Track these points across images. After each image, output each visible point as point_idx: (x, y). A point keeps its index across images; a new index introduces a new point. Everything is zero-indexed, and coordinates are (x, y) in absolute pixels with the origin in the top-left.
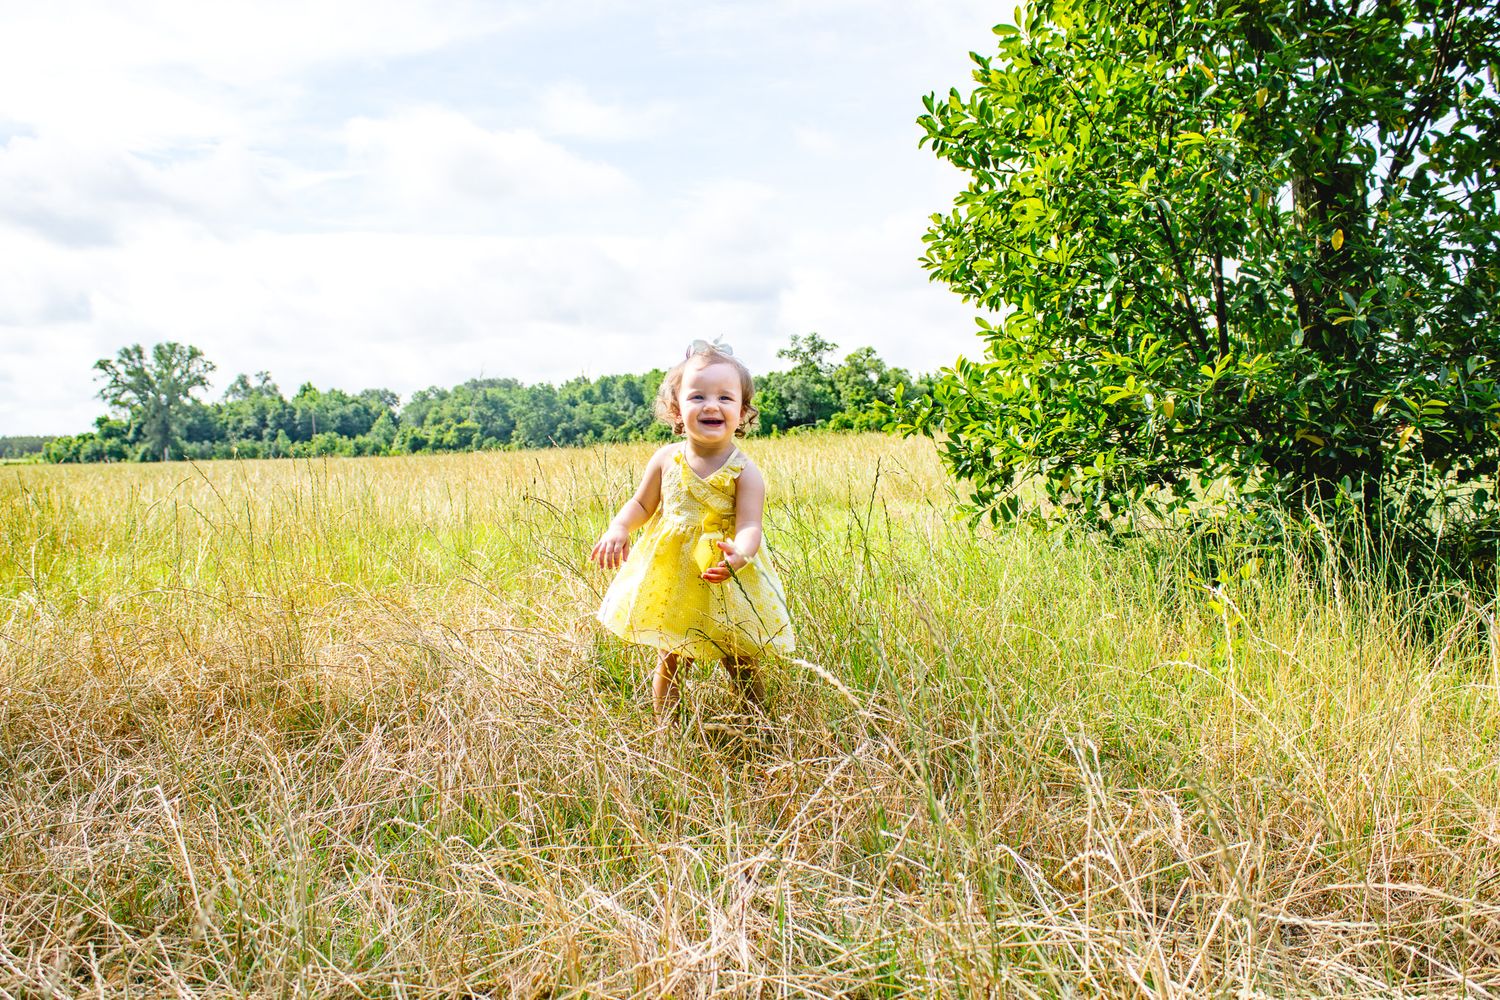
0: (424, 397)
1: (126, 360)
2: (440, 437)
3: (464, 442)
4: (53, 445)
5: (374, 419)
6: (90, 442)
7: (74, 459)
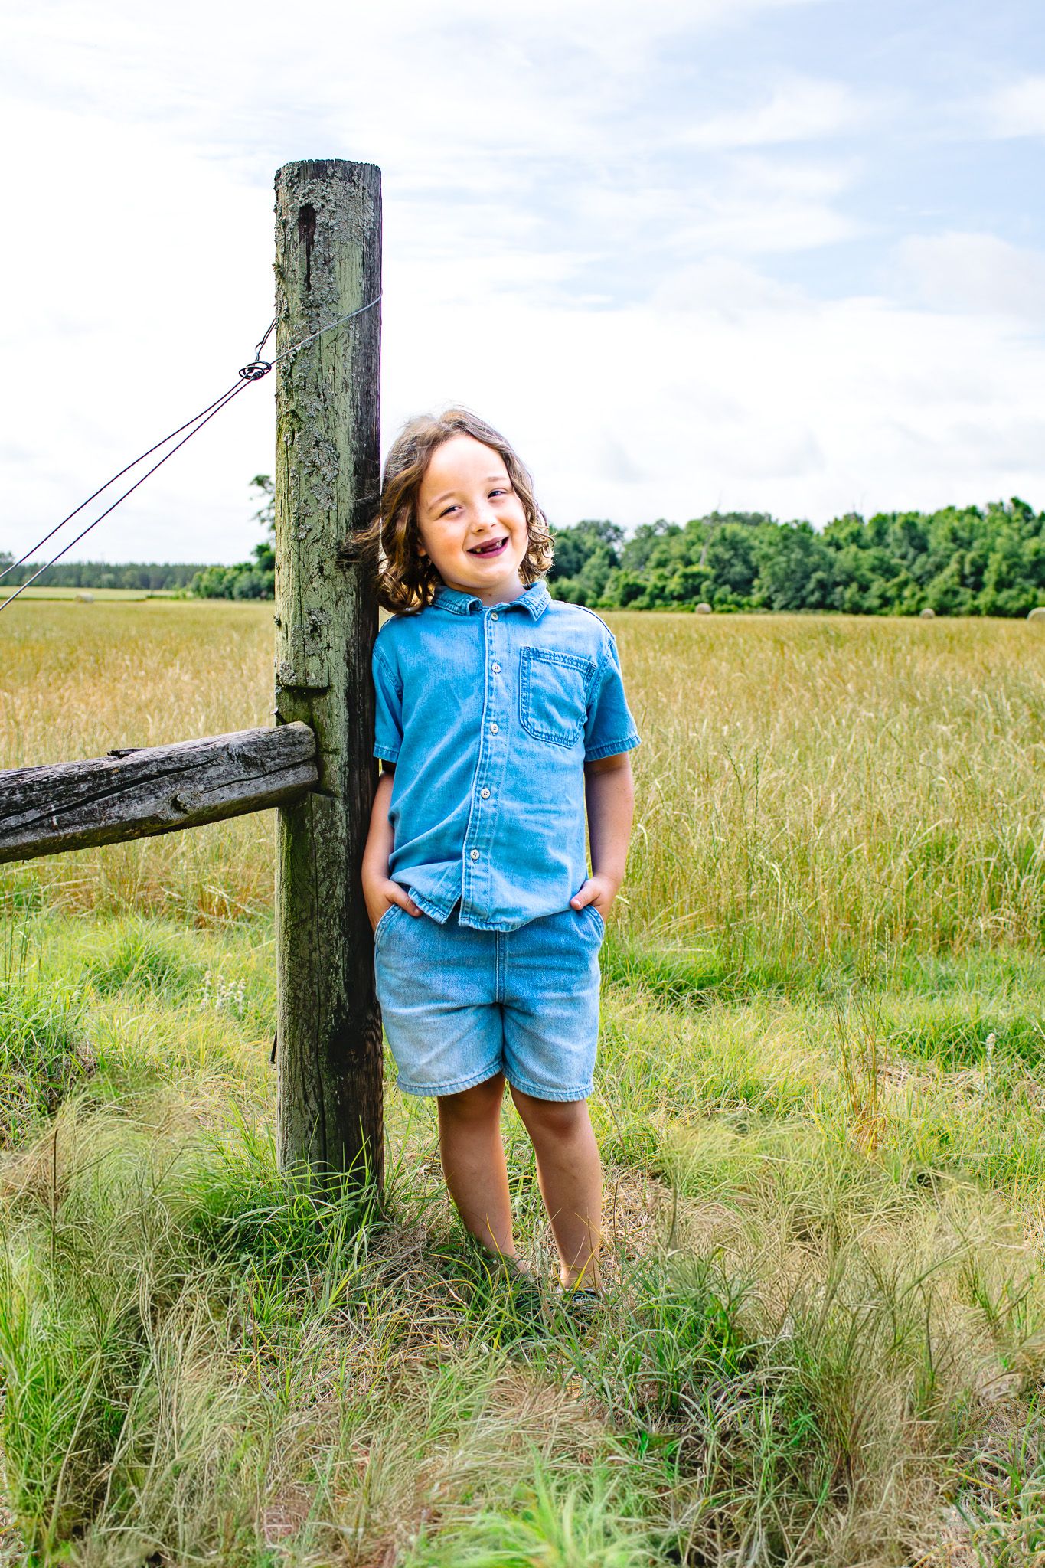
0: (649, 532)
2: (660, 584)
3: (688, 594)
4: (206, 576)
5: (587, 557)
6: (246, 574)
7: (227, 594)
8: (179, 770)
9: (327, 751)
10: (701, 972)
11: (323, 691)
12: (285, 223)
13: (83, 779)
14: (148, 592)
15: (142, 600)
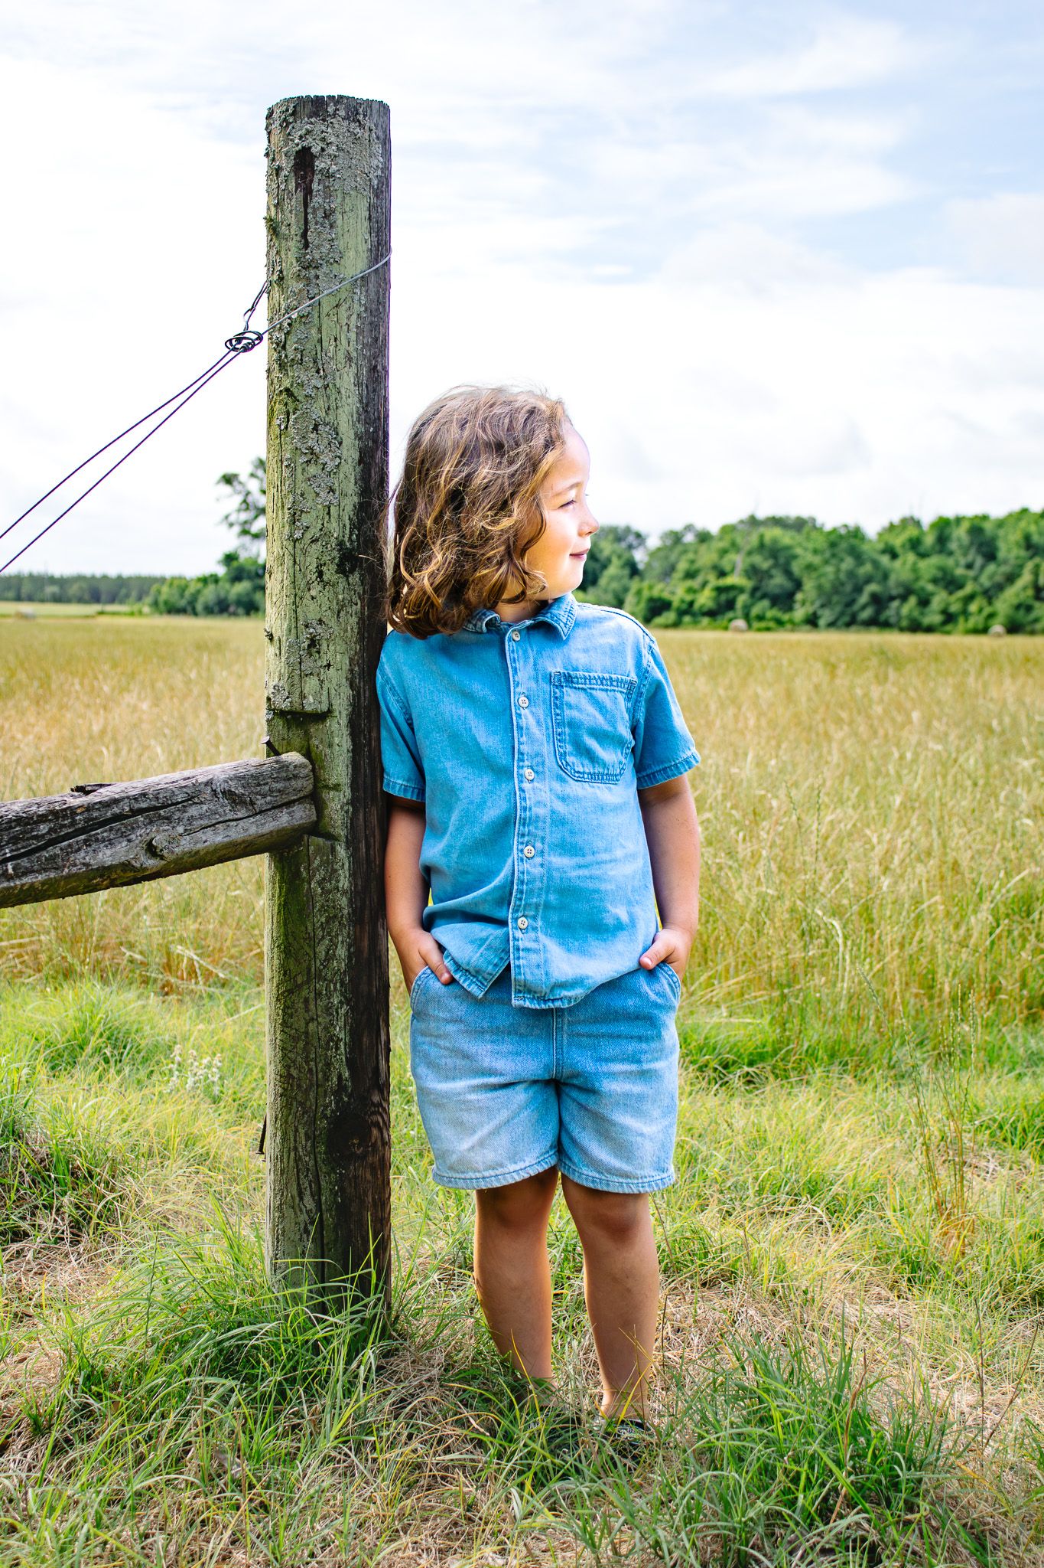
0: (676, 538)
1: (260, 473)
2: (688, 598)
3: (722, 609)
4: (165, 589)
5: (605, 567)
6: (211, 587)
7: (189, 609)
8: (155, 808)
9: (327, 787)
10: (751, 1048)
11: (321, 717)
12: (278, 170)
13: (42, 818)
14: (97, 608)
15: (93, 617)
